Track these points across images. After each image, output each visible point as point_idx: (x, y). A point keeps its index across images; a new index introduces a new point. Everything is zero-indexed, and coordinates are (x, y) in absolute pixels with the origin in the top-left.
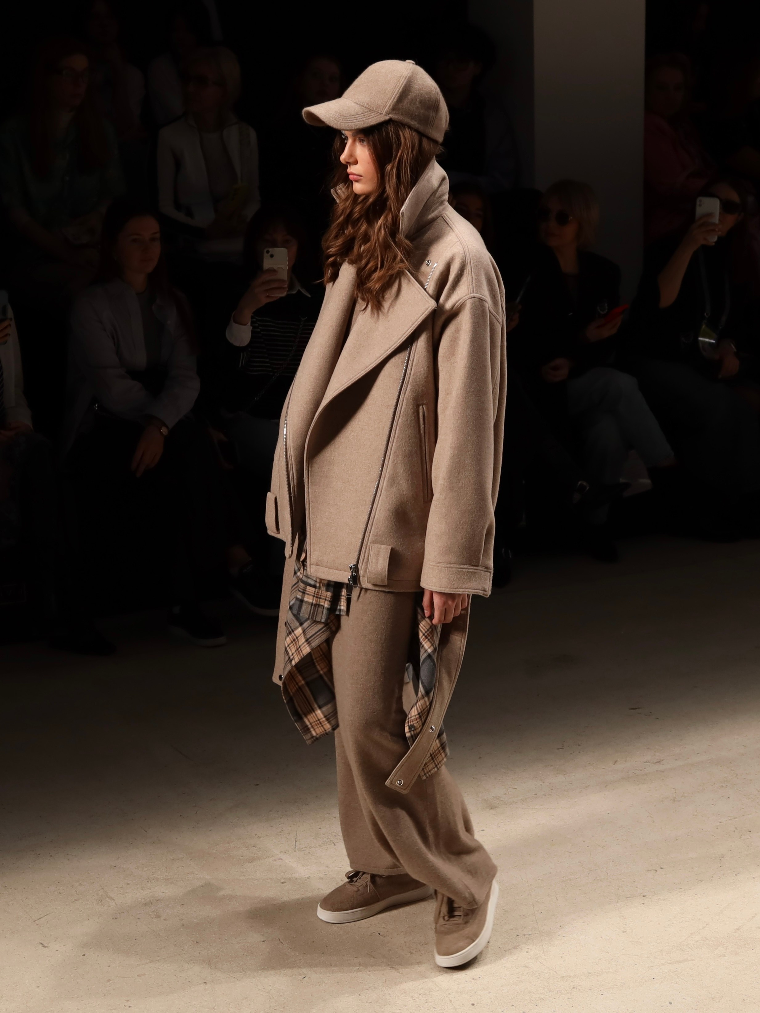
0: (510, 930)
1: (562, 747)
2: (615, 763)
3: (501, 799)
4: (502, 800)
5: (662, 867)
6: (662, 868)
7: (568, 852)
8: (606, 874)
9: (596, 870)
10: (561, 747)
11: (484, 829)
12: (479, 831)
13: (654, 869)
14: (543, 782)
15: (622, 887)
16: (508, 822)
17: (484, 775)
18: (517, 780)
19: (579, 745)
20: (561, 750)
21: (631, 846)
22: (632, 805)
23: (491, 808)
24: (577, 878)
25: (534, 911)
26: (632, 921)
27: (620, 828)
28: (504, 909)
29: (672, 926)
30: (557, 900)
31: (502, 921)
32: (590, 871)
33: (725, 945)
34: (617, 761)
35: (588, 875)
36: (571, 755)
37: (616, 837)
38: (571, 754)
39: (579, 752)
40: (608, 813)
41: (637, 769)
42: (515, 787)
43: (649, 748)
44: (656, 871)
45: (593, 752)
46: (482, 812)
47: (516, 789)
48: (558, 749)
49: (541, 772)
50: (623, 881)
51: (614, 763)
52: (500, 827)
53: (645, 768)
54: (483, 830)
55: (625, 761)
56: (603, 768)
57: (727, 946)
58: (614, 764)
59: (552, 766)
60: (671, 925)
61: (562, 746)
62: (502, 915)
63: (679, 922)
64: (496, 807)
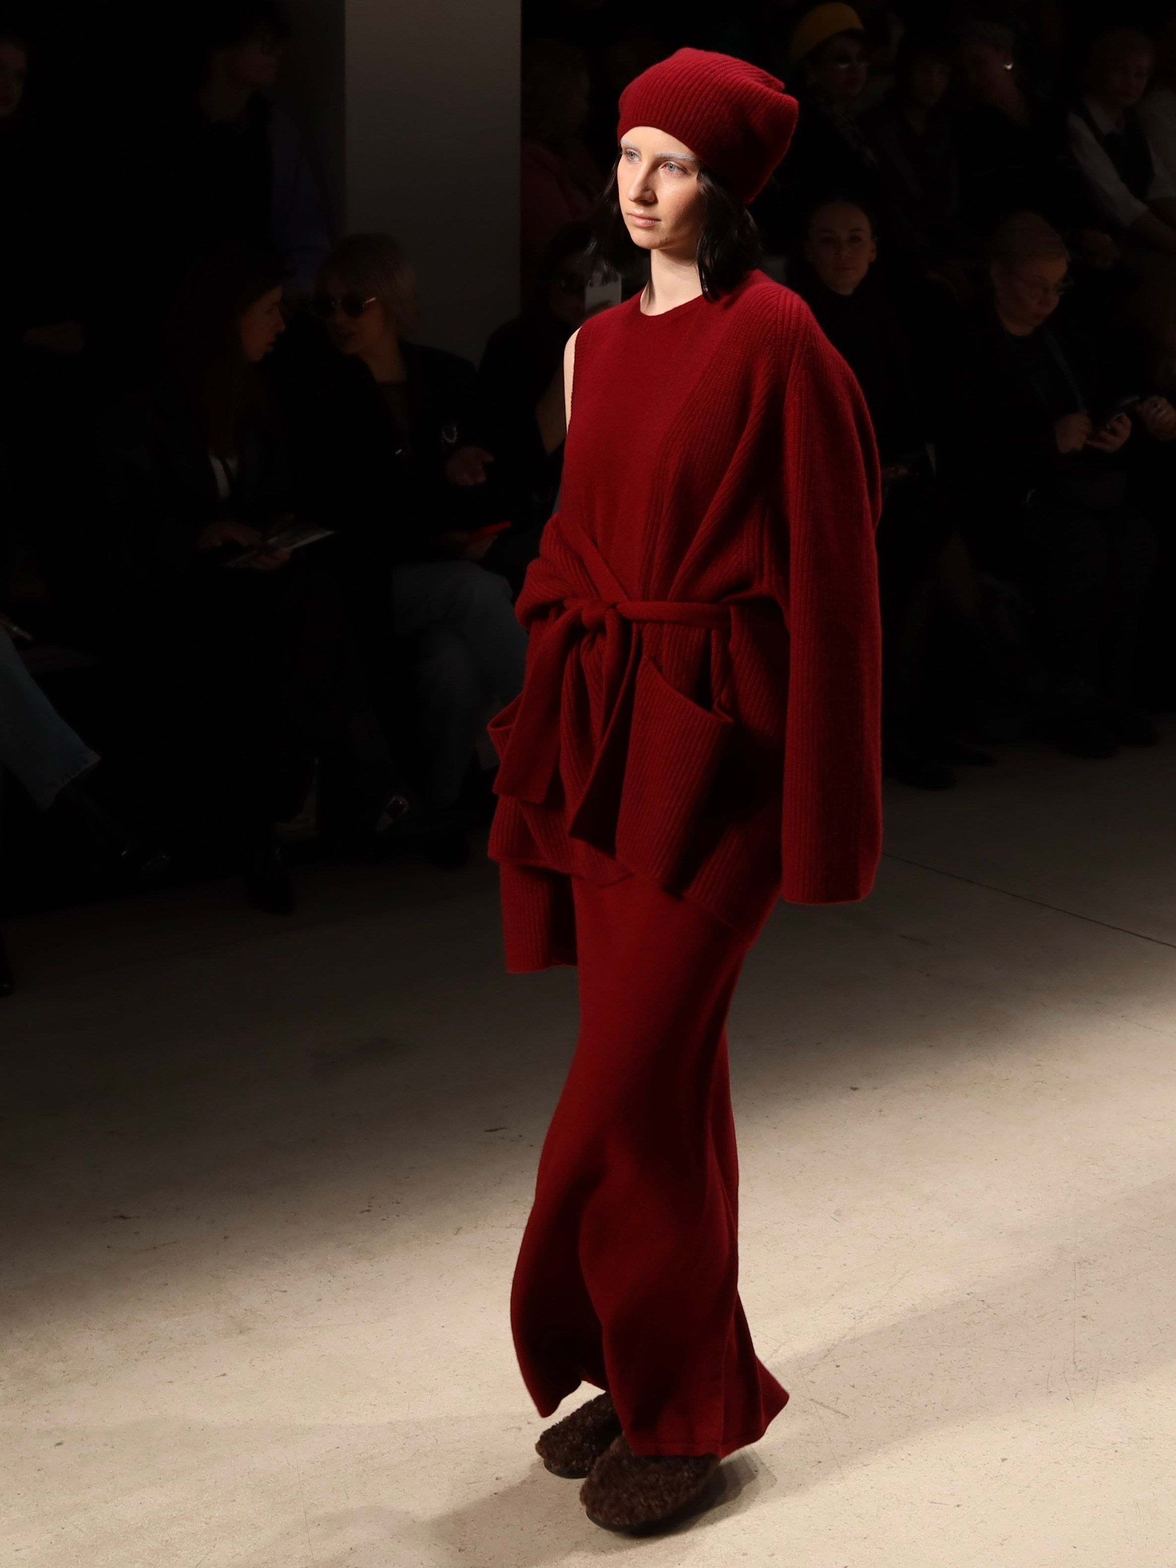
0: (263, 1563)
1: (370, 1208)
2: (457, 1232)
3: (259, 1313)
4: (261, 1315)
5: (530, 1420)
6: (529, 1423)
7: (371, 1405)
8: (435, 1441)
9: (417, 1435)
10: (368, 1208)
11: (226, 1372)
12: (218, 1376)
13: (517, 1425)
14: (334, 1276)
15: (461, 1465)
16: (269, 1355)
17: (230, 1270)
18: (289, 1275)
19: (398, 1203)
20: (366, 1213)
21: (479, 1385)
22: (484, 1308)
23: (241, 1332)
24: (383, 1454)
25: (306, 1523)
26: (475, 1527)
27: (461, 1352)
28: (253, 1525)
29: (543, 1532)
30: (348, 1498)
31: (250, 1546)
32: (407, 1438)
33: (633, 1561)
34: (461, 1228)
35: (403, 1446)
36: (384, 1222)
37: (454, 1371)
38: (384, 1220)
39: (398, 1216)
40: (443, 1327)
41: (494, 1241)
42: (285, 1288)
43: (515, 1201)
44: (520, 1429)
45: (421, 1214)
46: (225, 1340)
47: (285, 1291)
48: (362, 1212)
49: (330, 1258)
50: (464, 1453)
51: (455, 1232)
52: (254, 1366)
53: (508, 1239)
54: (224, 1375)
55: (475, 1228)
56: (438, 1242)
57: (636, 1562)
58: (456, 1234)
59: (350, 1244)
60: (543, 1530)
61: (369, 1206)
62: (250, 1536)
63: (557, 1523)
64: (249, 1329)
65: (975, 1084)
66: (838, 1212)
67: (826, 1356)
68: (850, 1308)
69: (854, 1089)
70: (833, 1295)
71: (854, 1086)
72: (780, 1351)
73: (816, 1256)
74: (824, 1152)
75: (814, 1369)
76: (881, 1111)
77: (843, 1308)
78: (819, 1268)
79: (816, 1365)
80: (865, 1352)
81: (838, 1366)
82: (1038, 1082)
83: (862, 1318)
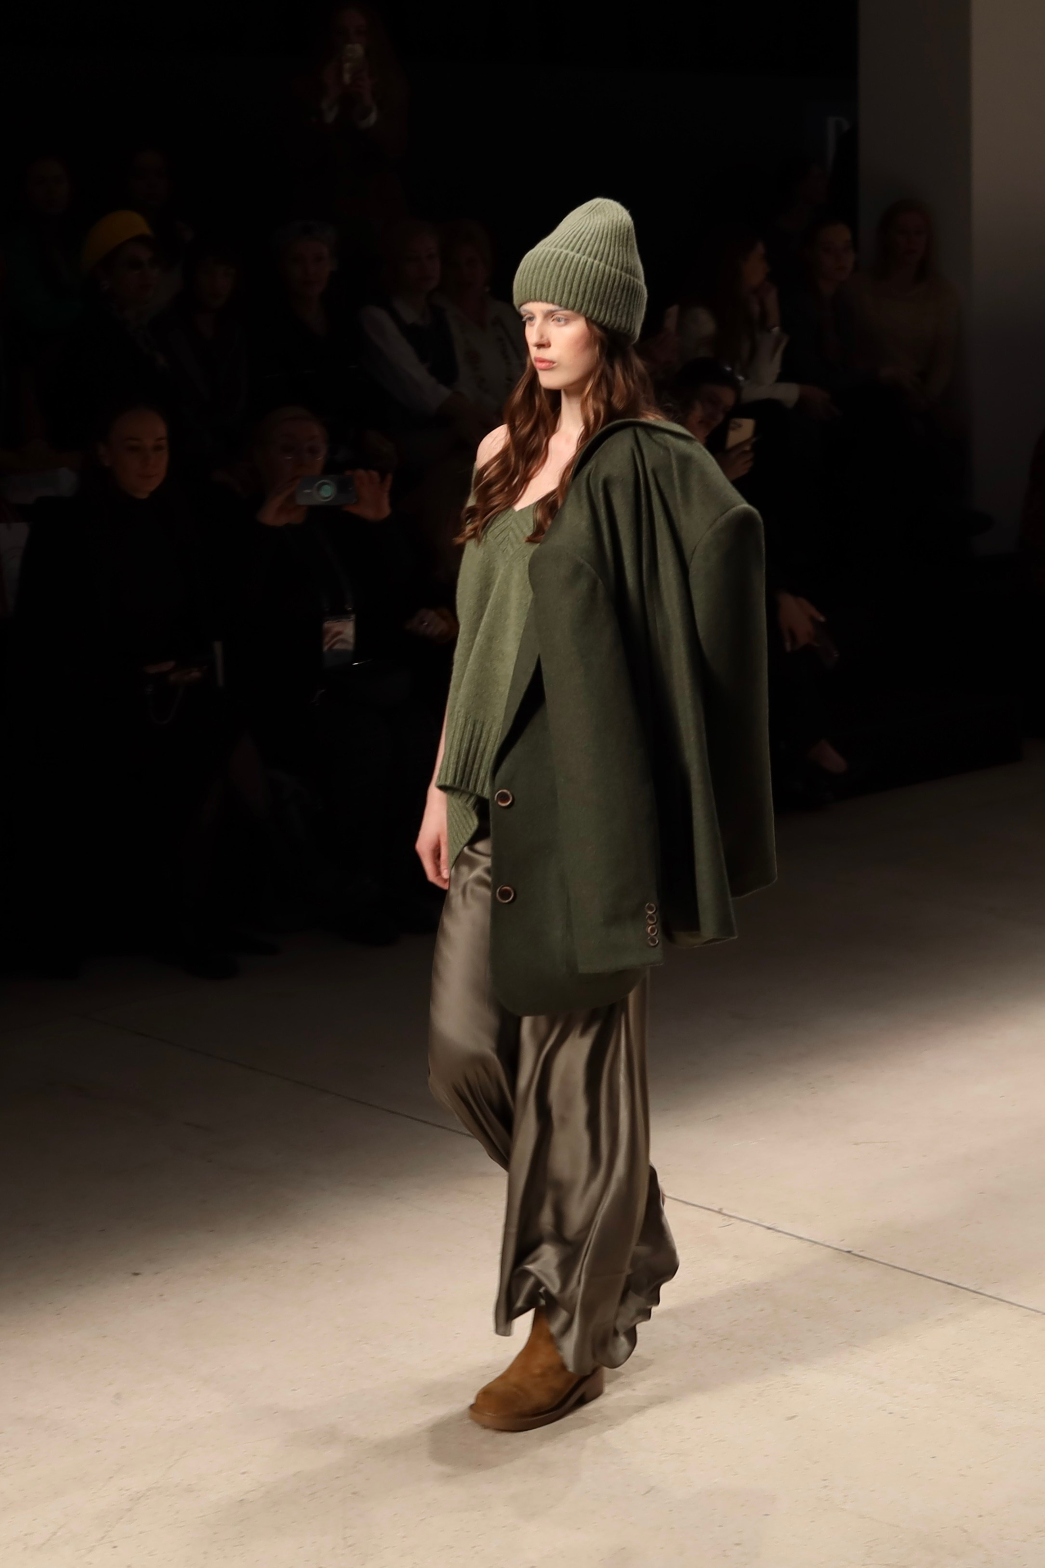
65: (254, 1267)
66: (118, 1396)
67: (103, 1538)
68: (127, 1490)
69: (136, 1274)
70: (111, 1478)
71: (137, 1272)
72: (59, 1534)
73: (96, 1439)
74: (105, 1337)
75: (91, 1551)
76: (162, 1295)
77: (121, 1490)
78: (98, 1451)
79: (94, 1547)
80: (141, 1533)
81: (115, 1547)
82: (314, 1264)
83: (139, 1498)
